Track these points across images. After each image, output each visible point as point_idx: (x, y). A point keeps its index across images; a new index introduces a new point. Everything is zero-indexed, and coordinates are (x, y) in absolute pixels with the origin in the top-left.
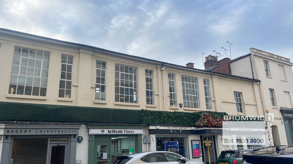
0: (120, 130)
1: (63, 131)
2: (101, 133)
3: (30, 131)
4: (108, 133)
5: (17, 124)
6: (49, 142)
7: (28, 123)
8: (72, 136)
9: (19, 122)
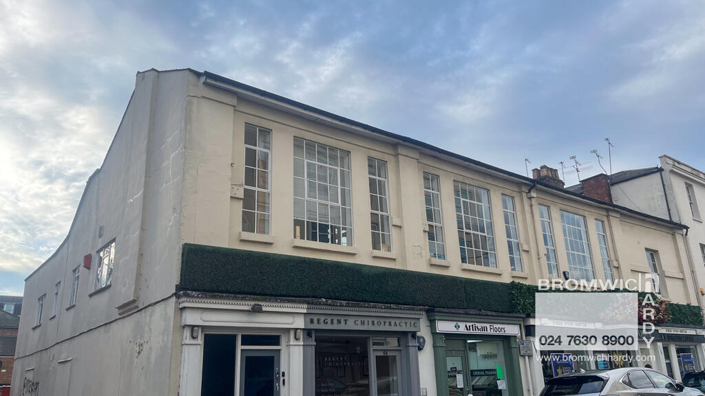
0: (483, 325)
1: (395, 324)
2: (455, 330)
3: (346, 321)
4: (466, 332)
5: (327, 304)
6: (372, 348)
7: (344, 303)
8: (410, 335)
9: (330, 301)
